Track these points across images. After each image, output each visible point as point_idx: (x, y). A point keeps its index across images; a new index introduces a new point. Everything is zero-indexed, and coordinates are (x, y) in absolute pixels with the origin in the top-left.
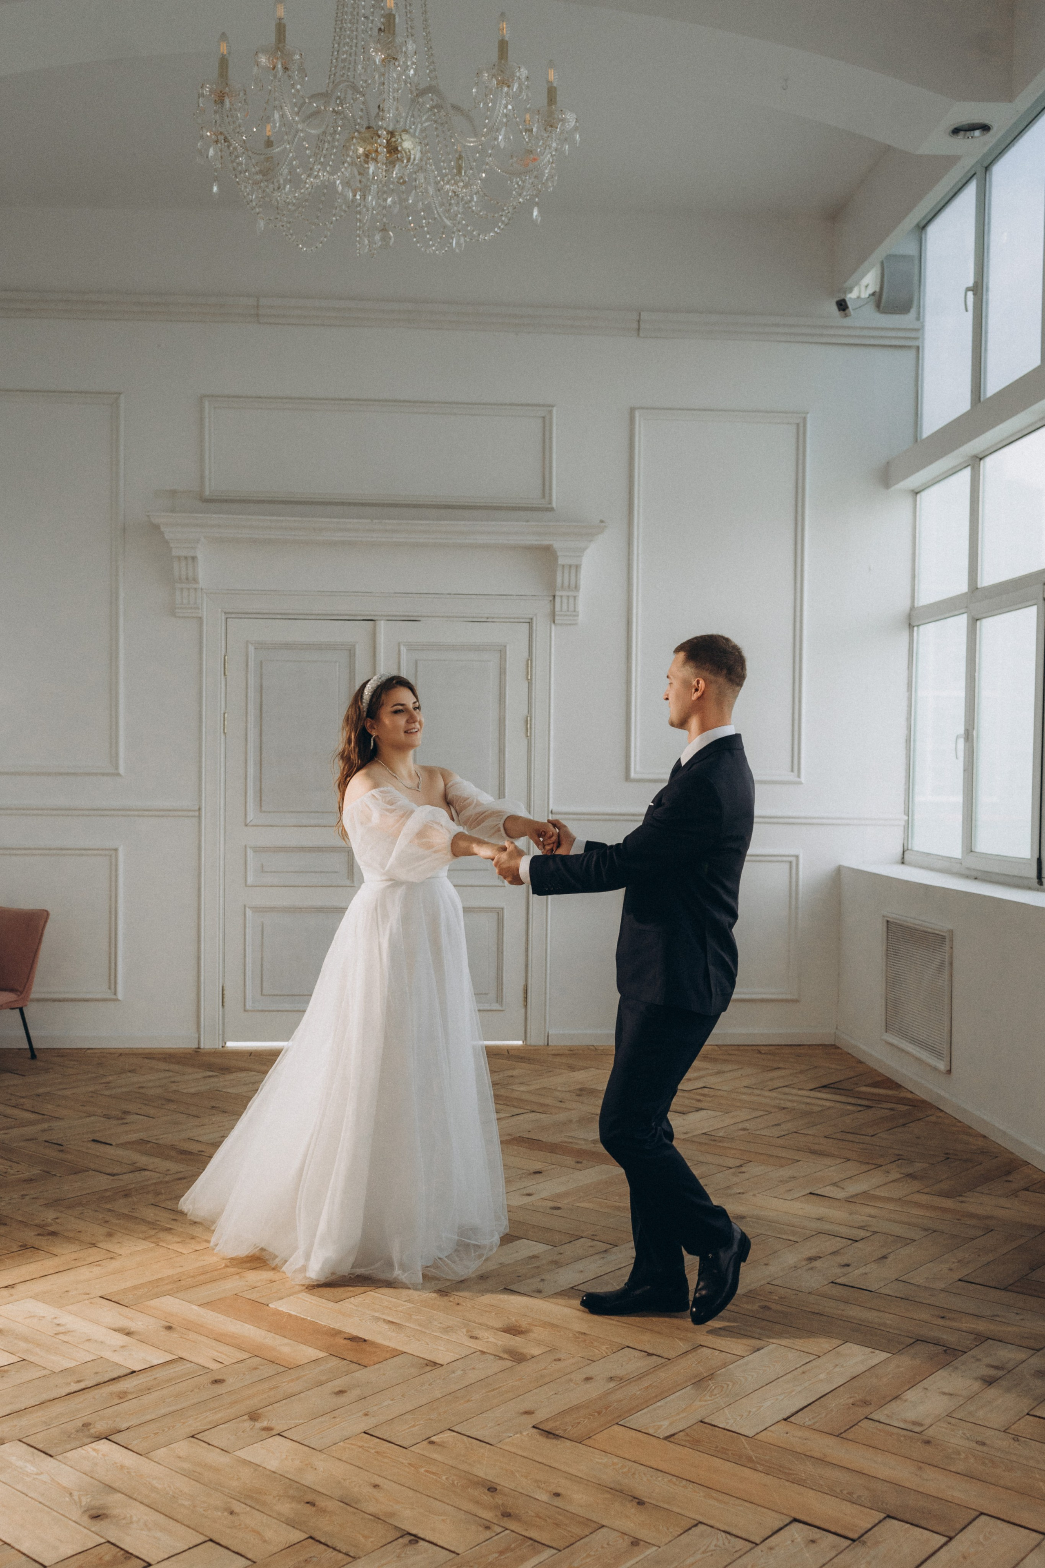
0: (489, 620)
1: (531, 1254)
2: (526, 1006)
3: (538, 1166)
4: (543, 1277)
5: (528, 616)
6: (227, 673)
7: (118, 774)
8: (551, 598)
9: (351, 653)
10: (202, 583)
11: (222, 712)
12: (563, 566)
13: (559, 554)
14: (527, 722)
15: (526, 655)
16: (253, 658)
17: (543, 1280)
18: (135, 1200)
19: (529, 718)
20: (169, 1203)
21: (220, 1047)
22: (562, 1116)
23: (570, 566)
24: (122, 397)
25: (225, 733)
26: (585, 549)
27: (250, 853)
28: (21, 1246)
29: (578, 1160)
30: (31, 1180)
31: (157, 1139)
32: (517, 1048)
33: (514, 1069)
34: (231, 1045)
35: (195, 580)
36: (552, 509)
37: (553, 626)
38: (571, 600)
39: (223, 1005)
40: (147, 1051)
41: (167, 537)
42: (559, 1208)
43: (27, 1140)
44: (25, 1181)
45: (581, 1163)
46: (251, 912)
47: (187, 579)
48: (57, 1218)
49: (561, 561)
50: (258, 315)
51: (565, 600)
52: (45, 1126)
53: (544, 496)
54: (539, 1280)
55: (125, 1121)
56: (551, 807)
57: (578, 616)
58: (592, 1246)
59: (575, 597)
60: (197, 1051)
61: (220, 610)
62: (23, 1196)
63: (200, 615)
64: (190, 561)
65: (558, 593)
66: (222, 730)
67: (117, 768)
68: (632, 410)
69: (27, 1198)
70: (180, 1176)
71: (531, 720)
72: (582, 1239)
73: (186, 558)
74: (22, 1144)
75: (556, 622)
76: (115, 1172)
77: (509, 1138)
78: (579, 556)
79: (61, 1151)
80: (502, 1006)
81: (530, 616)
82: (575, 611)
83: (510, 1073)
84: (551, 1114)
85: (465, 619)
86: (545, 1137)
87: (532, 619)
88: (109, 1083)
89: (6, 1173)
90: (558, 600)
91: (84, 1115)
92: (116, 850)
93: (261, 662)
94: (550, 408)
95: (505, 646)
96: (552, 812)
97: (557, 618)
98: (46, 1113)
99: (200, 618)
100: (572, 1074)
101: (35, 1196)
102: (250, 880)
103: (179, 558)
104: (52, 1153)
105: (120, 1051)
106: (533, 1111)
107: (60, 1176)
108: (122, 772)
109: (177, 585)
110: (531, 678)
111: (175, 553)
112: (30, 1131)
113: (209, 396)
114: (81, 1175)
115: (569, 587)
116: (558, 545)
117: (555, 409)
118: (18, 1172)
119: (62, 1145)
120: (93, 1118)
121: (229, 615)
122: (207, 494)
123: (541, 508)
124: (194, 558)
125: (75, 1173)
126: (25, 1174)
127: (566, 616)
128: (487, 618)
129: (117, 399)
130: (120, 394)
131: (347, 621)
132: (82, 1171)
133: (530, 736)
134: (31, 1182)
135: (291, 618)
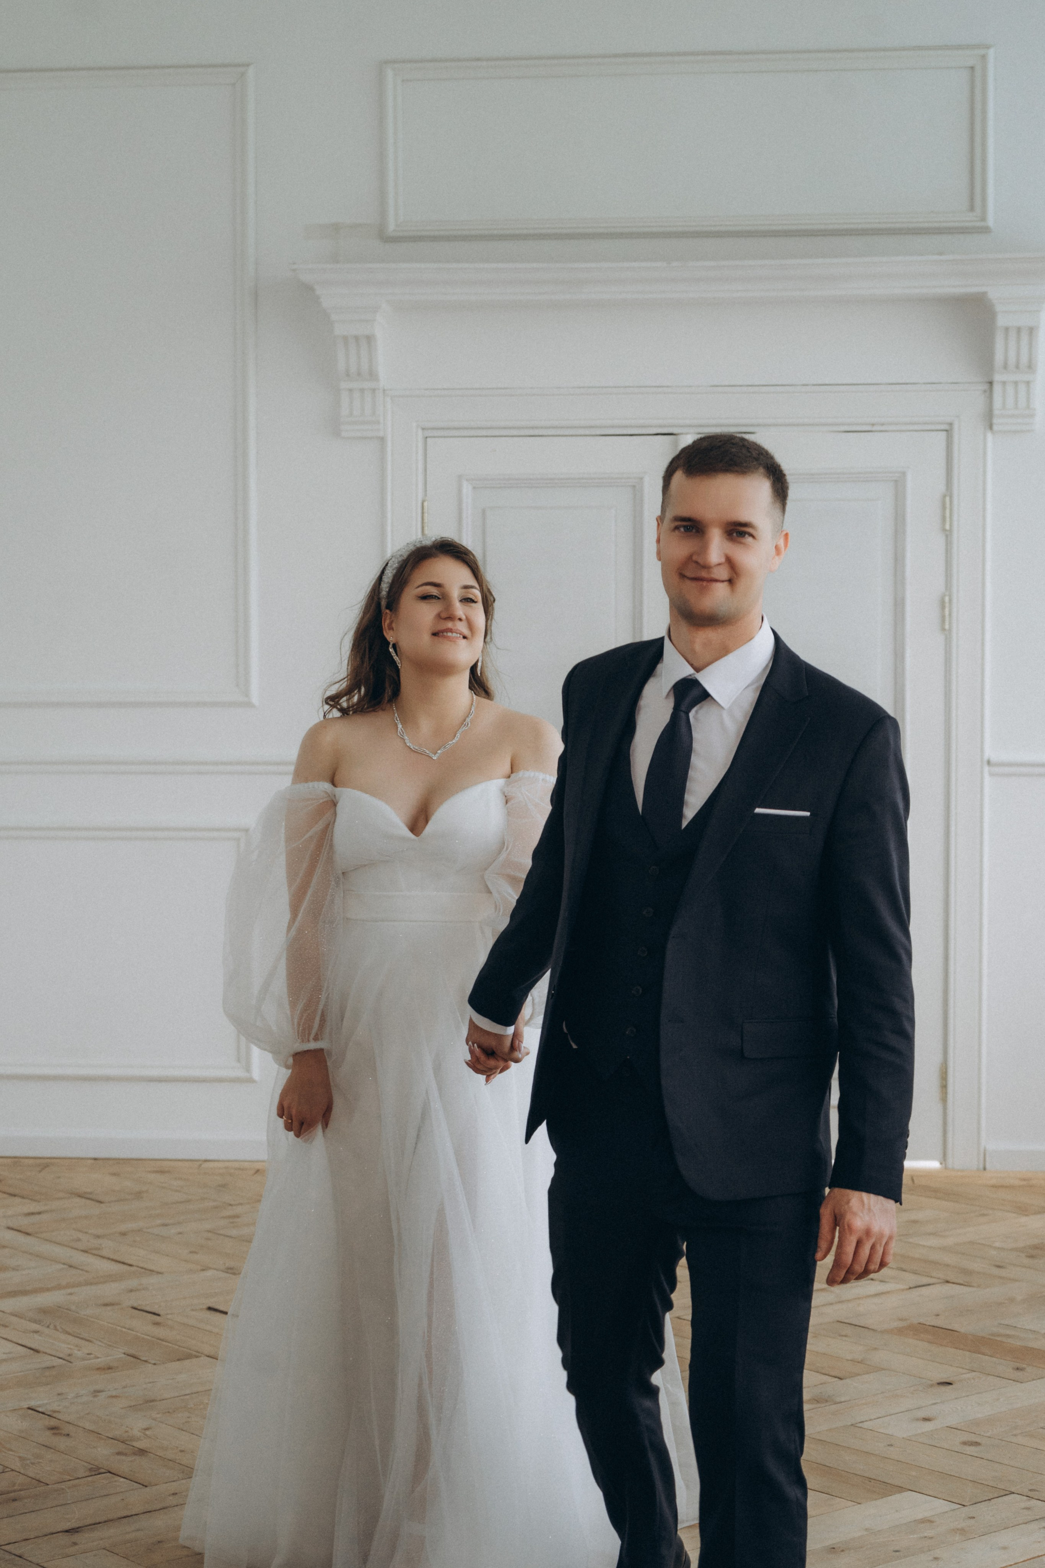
0: (874, 428)
1: (920, 1516)
2: (944, 1100)
3: (947, 1373)
4: (938, 1553)
5: (944, 419)
7: (249, 705)
8: (986, 386)
9: (635, 489)
10: (385, 380)
12: (1007, 329)
13: (999, 308)
14: (944, 604)
15: (942, 488)
16: (469, 505)
17: (936, 1559)
19: (947, 599)
22: (998, 1292)
23: (1019, 330)
24: (251, 71)
26: (1043, 299)
28: (90, 1470)
29: (1018, 1365)
30: (110, 1368)
32: (928, 1174)
35: (373, 375)
36: (986, 230)
37: (989, 436)
38: (1022, 388)
41: (325, 304)
42: (977, 1444)
43: (106, 1305)
44: (98, 1369)
45: (1022, 1369)
47: (359, 374)
48: (147, 1429)
51: (1010, 389)
52: (133, 1283)
53: (972, 208)
54: (931, 1558)
56: (986, 757)
57: (1032, 416)
58: (1028, 1509)
59: (1028, 383)
61: (414, 424)
62: (97, 1392)
63: (381, 434)
64: (364, 347)
65: (998, 377)
67: (247, 694)
69: (102, 1396)
71: (950, 601)
72: (1013, 1495)
73: (357, 338)
74: (96, 1311)
75: (995, 428)
78: (1035, 312)
79: (157, 1324)
81: (949, 419)
82: (1028, 407)
84: (979, 1286)
85: (835, 428)
86: (963, 1326)
87: (951, 424)
88: (238, 1217)
89: (69, 1355)
90: (997, 388)
91: (195, 1267)
93: (484, 512)
94: (982, 52)
95: (904, 474)
96: (989, 762)
97: (995, 421)
98: (134, 1263)
101: (114, 1394)
103: (345, 339)
104: (142, 1326)
106: (948, 1282)
107: (155, 1364)
108: (255, 700)
109: (344, 385)
110: (951, 525)
111: (340, 330)
112: (110, 1290)
113: (395, 62)
114: (187, 1363)
115: (1017, 367)
116: (996, 292)
117: (991, 52)
118: (89, 1356)
119: (159, 1315)
120: (209, 1273)
121: (430, 433)
122: (391, 227)
123: (967, 228)
124: (370, 339)
125: (178, 1360)
126: (99, 1360)
127: (1013, 416)
128: (873, 425)
129: (243, 74)
130: (248, 65)
131: (628, 437)
132: (189, 1357)
133: (950, 630)
134: (110, 1371)
135: (534, 433)
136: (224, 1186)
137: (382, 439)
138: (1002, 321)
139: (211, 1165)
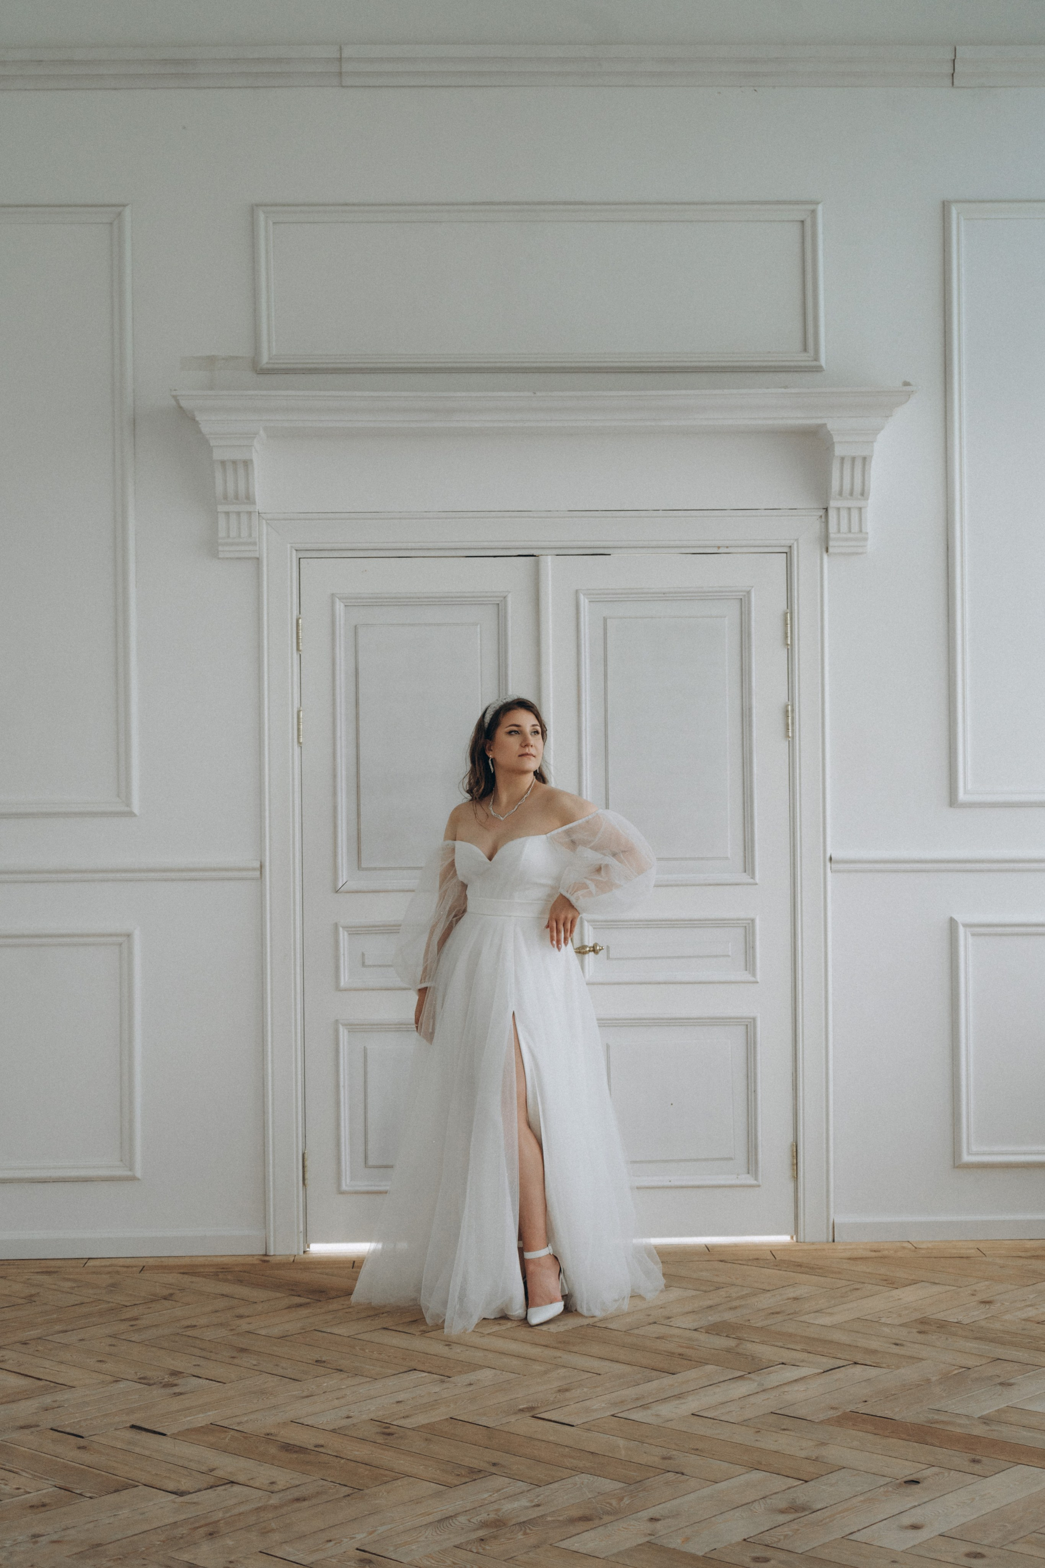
2: (796, 1178)
3: (908, 1470)
5: (783, 542)
6: (301, 648)
7: (131, 814)
8: (822, 513)
9: (500, 608)
10: (261, 503)
11: (295, 710)
12: (842, 459)
13: (836, 439)
14: (788, 713)
15: (783, 605)
16: (342, 622)
18: (230, 1543)
19: (790, 708)
20: (288, 1548)
21: (301, 1253)
22: (909, 1373)
23: (853, 459)
24: (127, 211)
25: (299, 743)
26: (877, 431)
27: (343, 935)
29: (973, 1457)
30: (44, 1505)
31: (239, 1423)
32: (784, 1248)
33: (794, 1285)
34: (319, 1249)
35: (249, 499)
36: (818, 369)
37: (825, 556)
38: (855, 514)
39: (304, 1183)
40: (187, 1261)
41: (205, 429)
42: (979, 1555)
43: (24, 1427)
44: (32, 1507)
45: (978, 1462)
46: (346, 1032)
47: (236, 497)
49: (839, 451)
50: (340, 74)
51: (844, 514)
52: (48, 1400)
53: (805, 349)
55: (177, 1390)
56: (829, 852)
57: (866, 539)
59: (860, 509)
60: (265, 1259)
61: (289, 546)
62: (36, 1537)
63: (257, 555)
64: (241, 471)
65: (833, 504)
66: (296, 740)
67: (128, 803)
68: (945, 207)
69: (43, 1541)
70: (296, 1493)
71: (793, 711)
73: (234, 462)
74: (16, 1435)
75: (830, 550)
76: (183, 1488)
77: (831, 1414)
78: (872, 442)
79: (83, 1448)
80: (756, 1179)
81: (788, 543)
82: (861, 531)
83: (791, 1293)
84: (888, 1367)
85: (683, 550)
86: (898, 1413)
87: (790, 547)
90: (832, 514)
91: (109, 1378)
92: (129, 936)
93: (356, 628)
94: (811, 207)
95: (749, 593)
96: (831, 859)
97: (831, 543)
98: (43, 1377)
99: (258, 559)
100: (895, 1293)
101: (55, 1538)
102: (345, 980)
103: (223, 463)
104: (68, 1453)
105: (141, 1263)
106: (855, 1363)
107: (91, 1498)
108: (136, 809)
109: (220, 508)
110: (791, 642)
111: (218, 455)
112: (25, 1409)
113: (266, 205)
114: (125, 1495)
115: (851, 494)
116: (833, 425)
117: (820, 208)
118: (17, 1491)
119: (82, 1437)
120: (122, 1385)
121: (304, 554)
122: (265, 359)
123: (800, 367)
124: (247, 464)
125: (115, 1491)
126: (31, 1495)
127: (847, 540)
128: (719, 547)
129: (120, 214)
130: (124, 206)
131: (493, 558)
132: (126, 1487)
133: (793, 737)
134: (43, 1509)
135: (403, 555)
136: (113, 1285)
137: (258, 560)
138: (839, 450)
139: (97, 1263)
